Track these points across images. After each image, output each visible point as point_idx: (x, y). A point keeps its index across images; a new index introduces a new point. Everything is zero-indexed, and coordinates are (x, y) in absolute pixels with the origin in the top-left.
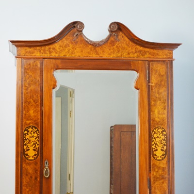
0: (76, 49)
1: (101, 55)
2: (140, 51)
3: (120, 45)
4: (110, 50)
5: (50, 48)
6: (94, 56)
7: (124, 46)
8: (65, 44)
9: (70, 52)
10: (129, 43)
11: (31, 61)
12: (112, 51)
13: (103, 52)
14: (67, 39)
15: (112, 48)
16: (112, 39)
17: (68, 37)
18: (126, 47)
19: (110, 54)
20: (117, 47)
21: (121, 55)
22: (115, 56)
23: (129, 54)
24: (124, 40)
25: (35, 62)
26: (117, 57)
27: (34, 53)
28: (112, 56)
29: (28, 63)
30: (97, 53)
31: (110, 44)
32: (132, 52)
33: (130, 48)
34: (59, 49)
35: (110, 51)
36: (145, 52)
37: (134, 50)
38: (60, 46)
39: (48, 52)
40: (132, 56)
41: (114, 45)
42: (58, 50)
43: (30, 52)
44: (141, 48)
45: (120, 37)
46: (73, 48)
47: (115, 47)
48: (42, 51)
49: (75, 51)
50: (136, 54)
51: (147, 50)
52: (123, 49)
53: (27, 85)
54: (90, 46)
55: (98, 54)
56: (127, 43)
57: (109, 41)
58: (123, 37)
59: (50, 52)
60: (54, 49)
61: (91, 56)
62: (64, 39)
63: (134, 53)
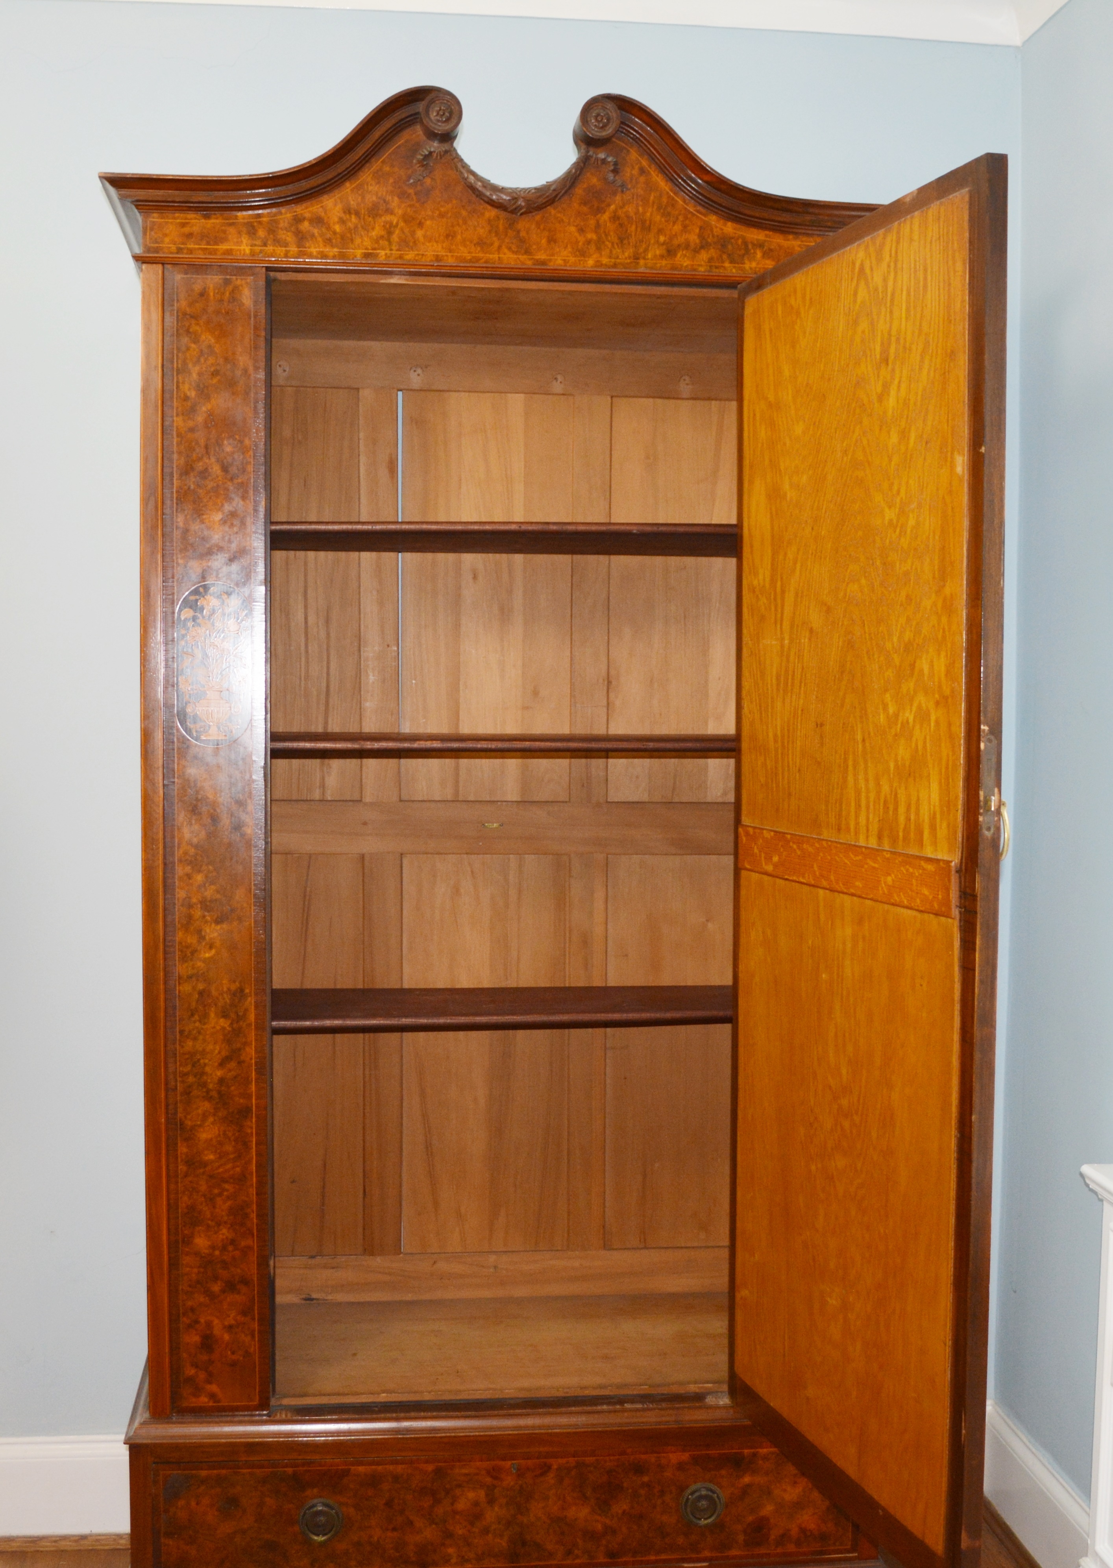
0: (421, 225)
1: (541, 256)
2: (723, 243)
3: (630, 209)
4: (581, 230)
5: (298, 220)
6: (509, 258)
7: (651, 214)
8: (371, 199)
9: (395, 238)
10: (673, 204)
11: (213, 280)
12: (591, 236)
13: (552, 240)
14: (379, 177)
15: (592, 222)
16: (594, 180)
17: (387, 169)
18: (658, 218)
19: (583, 254)
20: (615, 218)
21: (636, 257)
22: (605, 261)
23: (671, 252)
24: (650, 187)
25: (227, 282)
26: (615, 265)
27: (224, 240)
28: (591, 262)
29: (197, 287)
30: (522, 245)
31: (584, 203)
32: (687, 246)
33: (677, 228)
34: (342, 221)
35: (581, 239)
36: (746, 249)
37: (693, 238)
38: (348, 211)
39: (290, 238)
40: (686, 263)
41: (599, 210)
42: (337, 228)
43: (204, 236)
44: (730, 228)
45: (628, 172)
46: (407, 219)
47: (605, 217)
48: (261, 233)
49: (419, 234)
50: (704, 256)
51: (755, 235)
52: (645, 226)
53: (193, 394)
54: (492, 213)
55: (527, 252)
56: (664, 200)
57: (579, 191)
58: (642, 171)
59: (301, 238)
60: (318, 221)
61: (496, 256)
62: (366, 176)
63: (696, 251)
